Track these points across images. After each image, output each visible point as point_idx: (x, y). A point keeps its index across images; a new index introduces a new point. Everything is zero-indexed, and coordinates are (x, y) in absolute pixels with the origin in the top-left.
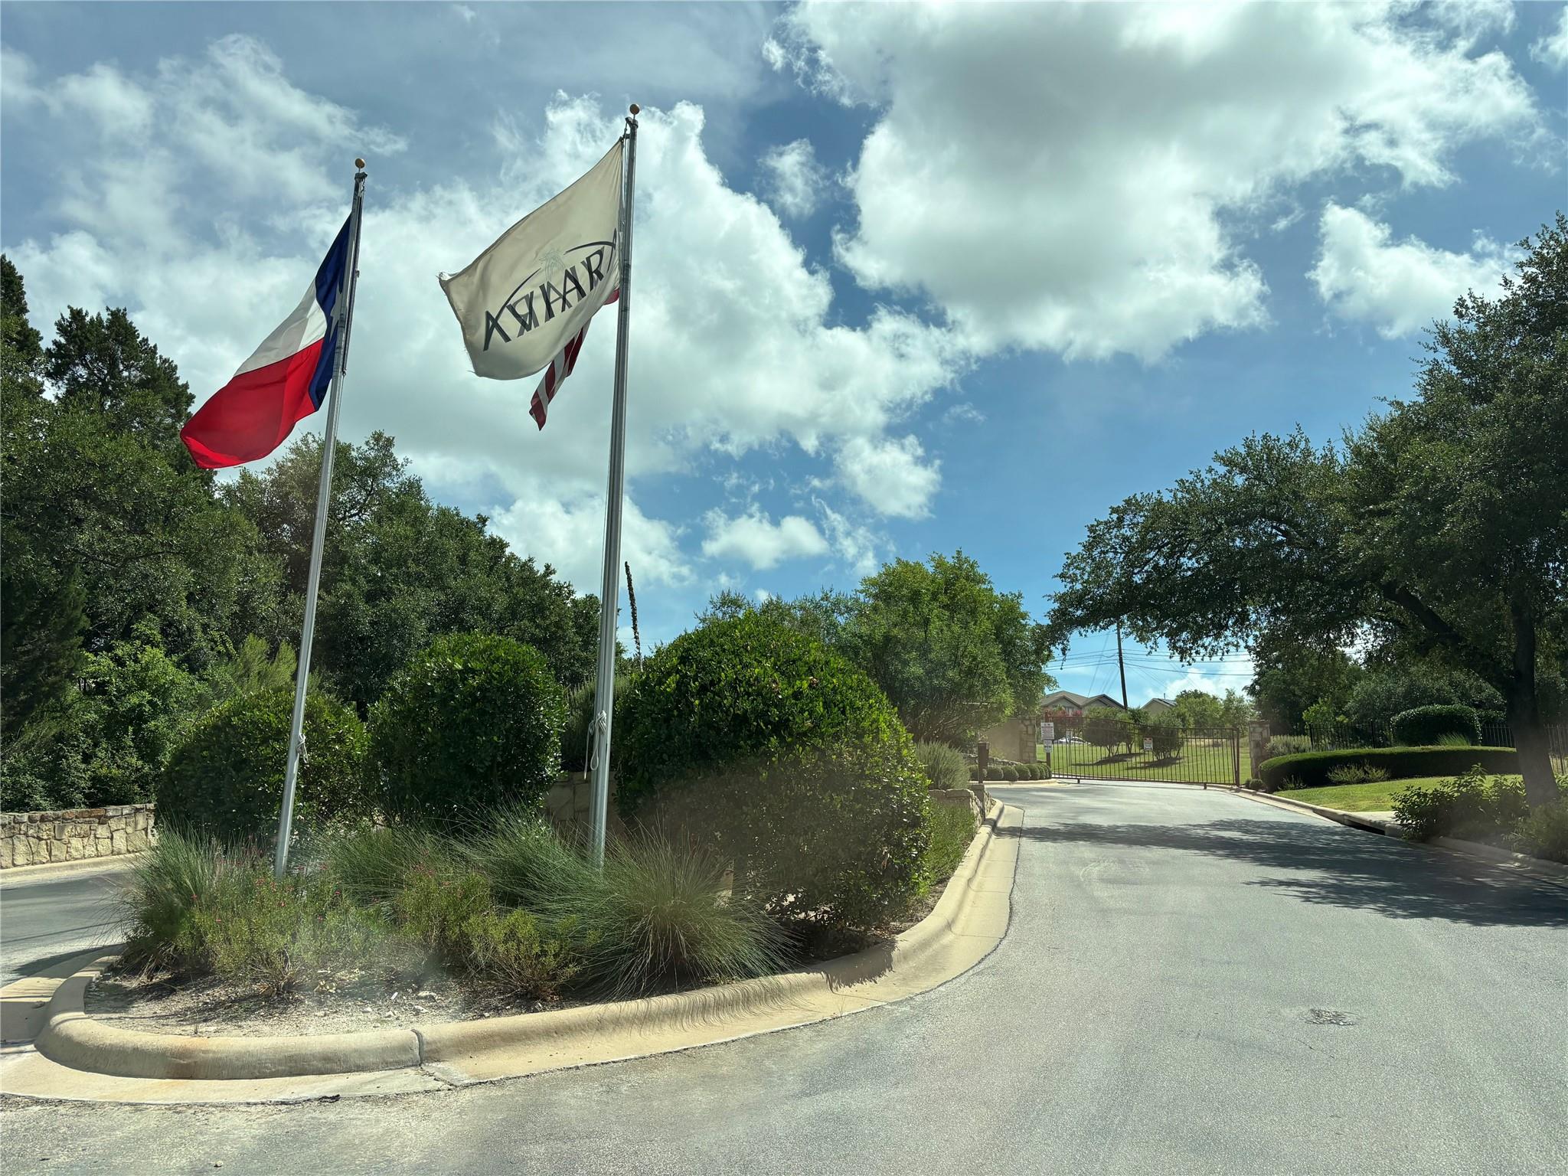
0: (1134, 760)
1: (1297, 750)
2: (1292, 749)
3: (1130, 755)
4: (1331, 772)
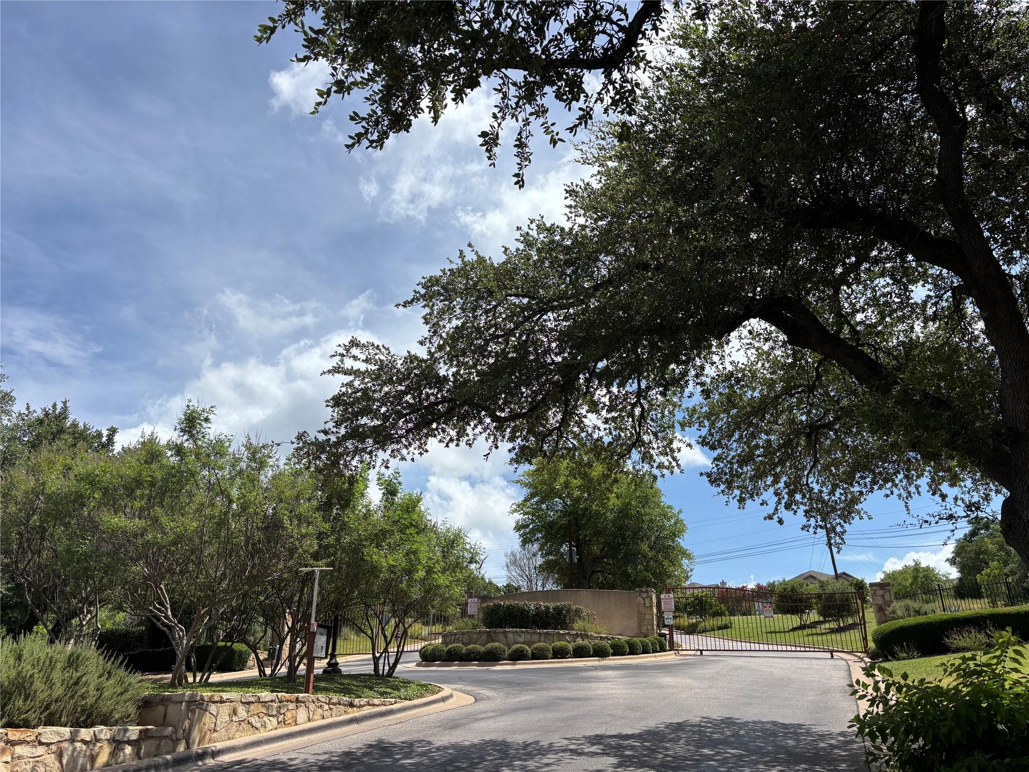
1: (918, 613)
2: (912, 613)
4: (948, 638)
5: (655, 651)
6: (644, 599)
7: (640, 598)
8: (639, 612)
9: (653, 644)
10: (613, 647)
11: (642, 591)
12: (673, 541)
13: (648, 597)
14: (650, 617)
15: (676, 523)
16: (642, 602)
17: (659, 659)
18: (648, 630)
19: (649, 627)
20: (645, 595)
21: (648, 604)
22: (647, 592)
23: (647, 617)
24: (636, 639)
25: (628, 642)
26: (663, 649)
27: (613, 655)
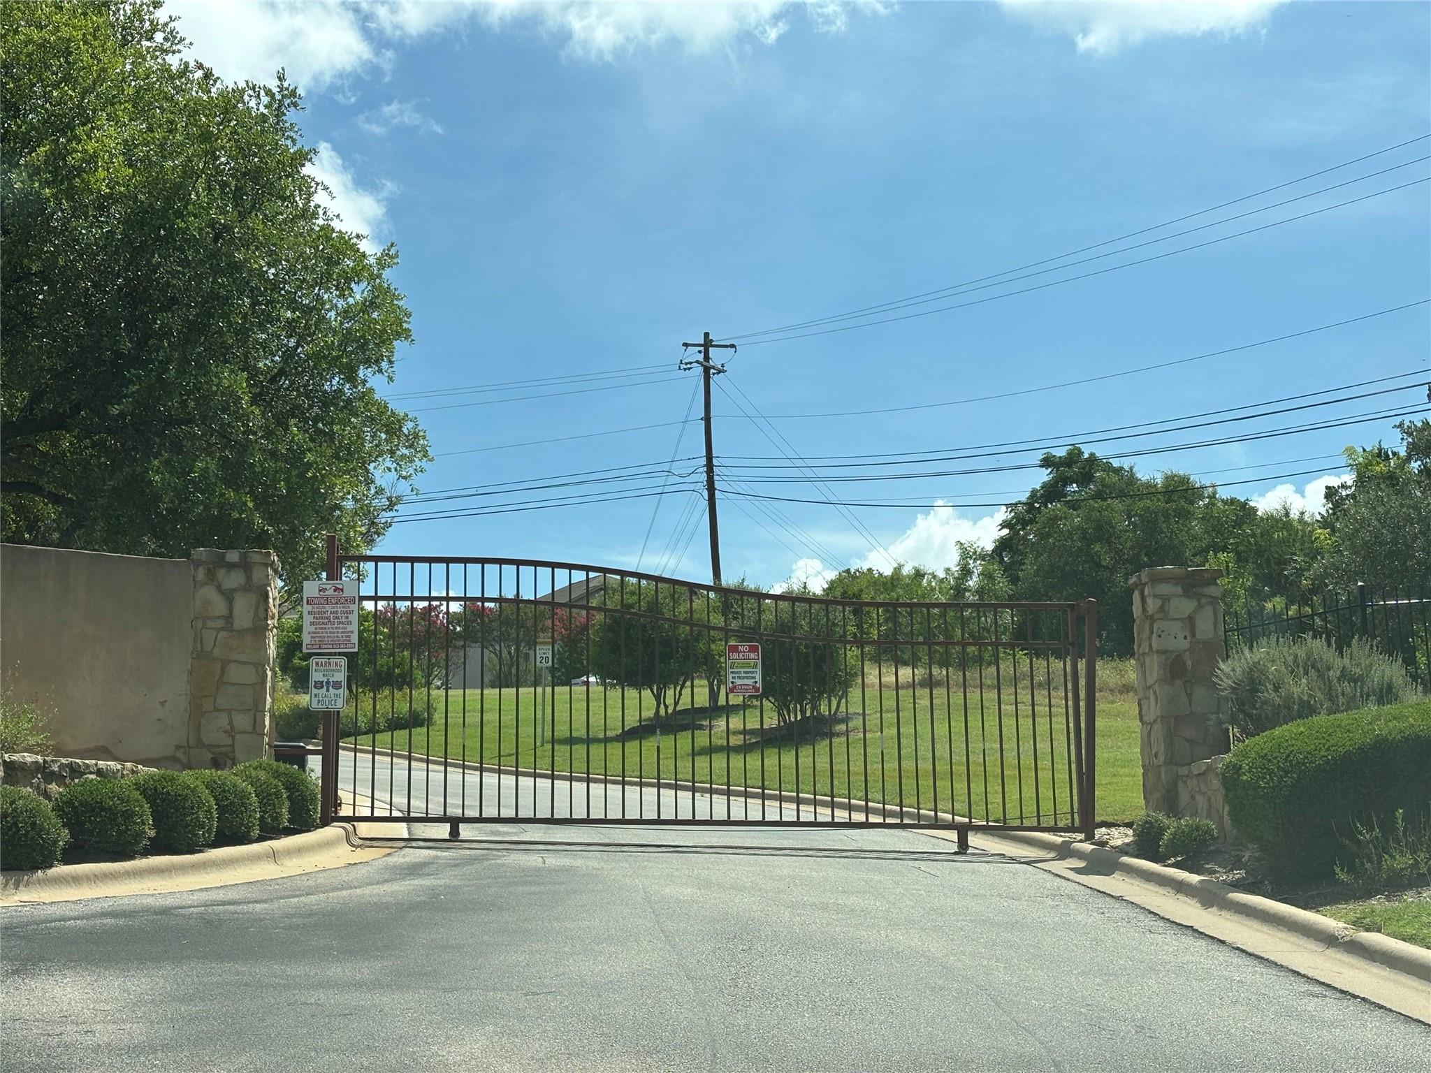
0: (720, 724)
3: (715, 710)
5: (271, 831)
6: (229, 596)
7: (209, 592)
8: (201, 655)
9: (266, 798)
10: (72, 812)
11: (221, 562)
12: (350, 376)
13: (248, 587)
14: (248, 676)
15: (370, 304)
16: (219, 606)
17: (292, 867)
18: (231, 731)
19: (242, 721)
20: (234, 579)
21: (243, 619)
22: (245, 566)
23: (236, 674)
24: (187, 777)
25: (151, 792)
26: (301, 824)
27: (74, 855)
